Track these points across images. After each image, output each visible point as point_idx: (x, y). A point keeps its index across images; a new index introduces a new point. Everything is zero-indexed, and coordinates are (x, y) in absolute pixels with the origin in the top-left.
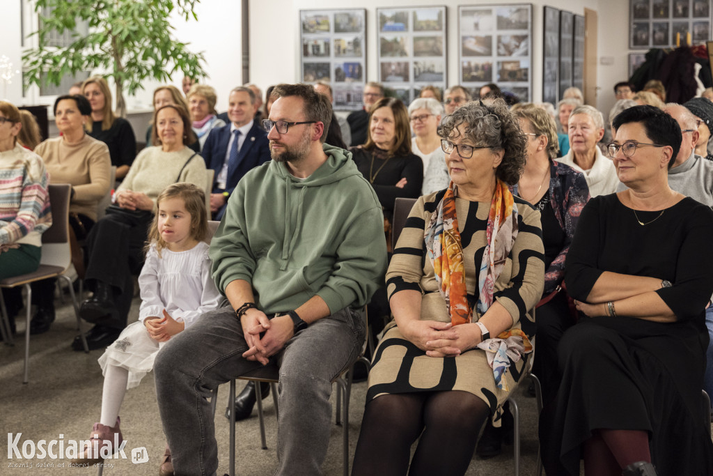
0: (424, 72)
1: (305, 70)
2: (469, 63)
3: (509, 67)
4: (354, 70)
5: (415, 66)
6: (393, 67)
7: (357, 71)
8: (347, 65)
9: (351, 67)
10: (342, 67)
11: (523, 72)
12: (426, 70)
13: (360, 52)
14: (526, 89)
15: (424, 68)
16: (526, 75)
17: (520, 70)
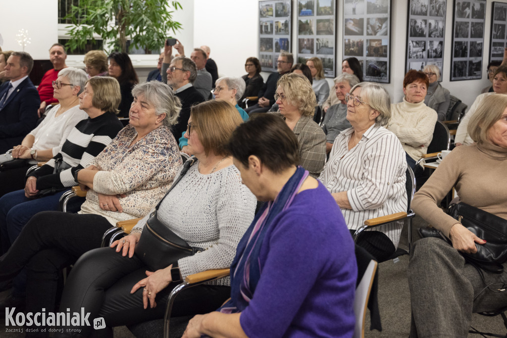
0: (322, 47)
1: (261, 43)
2: (349, 40)
3: (374, 44)
4: (284, 43)
5: (317, 42)
6: (305, 43)
7: (286, 45)
8: (281, 39)
9: (283, 42)
10: (279, 41)
11: (384, 48)
12: (324, 45)
13: (288, 31)
14: (386, 63)
15: (323, 43)
16: (386, 51)
17: (382, 47)
